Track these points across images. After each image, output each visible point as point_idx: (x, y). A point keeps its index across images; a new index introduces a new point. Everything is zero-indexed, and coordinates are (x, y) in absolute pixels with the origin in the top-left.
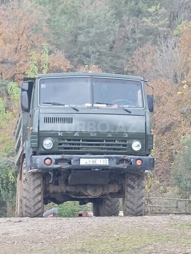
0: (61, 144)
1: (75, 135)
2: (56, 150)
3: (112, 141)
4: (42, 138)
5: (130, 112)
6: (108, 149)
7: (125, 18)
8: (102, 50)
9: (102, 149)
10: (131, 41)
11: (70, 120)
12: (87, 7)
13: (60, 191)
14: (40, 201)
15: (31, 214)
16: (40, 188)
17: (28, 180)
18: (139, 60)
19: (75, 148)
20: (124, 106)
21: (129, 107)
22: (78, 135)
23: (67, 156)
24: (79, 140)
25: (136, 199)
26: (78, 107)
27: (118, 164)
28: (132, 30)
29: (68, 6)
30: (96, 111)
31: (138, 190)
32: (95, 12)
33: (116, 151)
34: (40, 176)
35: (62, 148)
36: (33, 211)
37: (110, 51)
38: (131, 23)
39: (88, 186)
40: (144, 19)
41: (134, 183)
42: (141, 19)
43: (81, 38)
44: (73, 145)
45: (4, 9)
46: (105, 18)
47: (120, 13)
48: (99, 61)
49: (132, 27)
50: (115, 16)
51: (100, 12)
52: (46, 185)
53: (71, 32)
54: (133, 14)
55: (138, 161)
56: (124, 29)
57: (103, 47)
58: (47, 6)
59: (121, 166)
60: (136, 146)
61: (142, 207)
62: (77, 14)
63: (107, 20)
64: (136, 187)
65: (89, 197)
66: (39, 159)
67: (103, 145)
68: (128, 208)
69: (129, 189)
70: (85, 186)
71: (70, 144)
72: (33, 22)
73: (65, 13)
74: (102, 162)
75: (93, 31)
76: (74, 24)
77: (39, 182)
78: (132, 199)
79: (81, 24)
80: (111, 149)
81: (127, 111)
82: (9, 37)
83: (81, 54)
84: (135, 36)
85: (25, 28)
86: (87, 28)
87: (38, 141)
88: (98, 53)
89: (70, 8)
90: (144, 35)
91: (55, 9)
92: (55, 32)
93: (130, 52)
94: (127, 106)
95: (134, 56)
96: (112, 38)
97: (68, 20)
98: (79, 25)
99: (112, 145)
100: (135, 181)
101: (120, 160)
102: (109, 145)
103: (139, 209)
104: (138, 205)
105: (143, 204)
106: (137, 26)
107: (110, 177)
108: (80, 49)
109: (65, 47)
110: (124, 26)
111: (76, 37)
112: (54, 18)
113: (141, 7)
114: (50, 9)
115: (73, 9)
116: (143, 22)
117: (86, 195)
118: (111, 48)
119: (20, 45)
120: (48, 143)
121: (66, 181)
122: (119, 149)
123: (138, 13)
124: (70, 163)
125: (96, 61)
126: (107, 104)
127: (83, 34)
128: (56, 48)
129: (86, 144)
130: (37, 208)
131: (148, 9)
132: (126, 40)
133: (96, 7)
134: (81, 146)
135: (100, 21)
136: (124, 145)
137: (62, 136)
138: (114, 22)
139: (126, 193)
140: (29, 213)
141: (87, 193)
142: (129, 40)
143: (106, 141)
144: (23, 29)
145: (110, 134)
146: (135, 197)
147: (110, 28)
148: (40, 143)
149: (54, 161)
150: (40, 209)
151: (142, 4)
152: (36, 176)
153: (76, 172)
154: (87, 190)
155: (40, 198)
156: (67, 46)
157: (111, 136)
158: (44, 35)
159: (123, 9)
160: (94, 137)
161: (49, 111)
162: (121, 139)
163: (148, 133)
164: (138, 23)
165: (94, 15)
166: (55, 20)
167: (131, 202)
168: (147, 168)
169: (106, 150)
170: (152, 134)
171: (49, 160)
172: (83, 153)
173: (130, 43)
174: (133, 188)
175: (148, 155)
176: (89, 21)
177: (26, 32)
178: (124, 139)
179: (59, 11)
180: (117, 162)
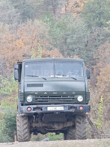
0: (37, 99)
1: (45, 94)
2: (34, 102)
3: (66, 96)
4: (26, 96)
5: (76, 80)
6: (64, 101)
7: (93, 28)
8: (81, 47)
9: (61, 101)
10: (97, 41)
11: (41, 85)
12: (71, 23)
13: (39, 126)
14: (27, 132)
15: (22, 140)
16: (26, 125)
17: (20, 120)
18: (102, 51)
19: (45, 101)
20: (73, 76)
21: (75, 77)
22: (46, 94)
23: (39, 106)
24: (47, 97)
25: (82, 130)
26: (46, 77)
27: (69, 109)
28: (97, 34)
29: (61, 22)
30: (56, 79)
31: (83, 124)
32: (76, 25)
33: (68, 102)
34: (26, 118)
35: (37, 101)
36: (23, 138)
37: (86, 47)
38: (97, 30)
39: (55, 123)
40: (104, 28)
41: (81, 121)
42: (102, 28)
43: (69, 40)
44: (44, 99)
45: (24, 26)
46: (81, 29)
47: (90, 25)
48: (79, 53)
49: (97, 33)
50: (87, 27)
51: (79, 25)
52: (31, 123)
53: (63, 37)
54: (98, 25)
55: (81, 107)
56: (93, 34)
57: (81, 45)
58: (49, 23)
59: (71, 110)
60: (80, 99)
61: (86, 134)
62: (66, 27)
63: (83, 30)
64: (82, 123)
65: (56, 129)
66: (24, 108)
67: (61, 99)
68: (78, 135)
69: (78, 124)
70: (53, 123)
71: (42, 99)
72: (40, 32)
73: (59, 27)
74: (60, 108)
75: (75, 36)
76: (64, 33)
77: (26, 121)
78: (80, 130)
79: (68, 32)
80: (65, 101)
81: (74, 79)
82: (27, 41)
83: (69, 49)
84: (99, 38)
85: (36, 36)
86: (72, 35)
87: (24, 98)
88: (78, 49)
89: (62, 24)
90: (105, 37)
91: (53, 24)
92: (54, 37)
93: (96, 47)
94: (74, 76)
95: (99, 50)
96: (86, 40)
97: (61, 31)
98: (67, 33)
99: (66, 99)
100: (81, 119)
101: (71, 107)
102: (64, 99)
103: (84, 135)
104: (83, 133)
105: (86, 132)
106: (101, 32)
107: (66, 117)
108: (68, 47)
109: (59, 46)
110: (93, 33)
111: (66, 40)
112: (53, 30)
113: (102, 21)
114: (50, 25)
115: (64, 24)
116: (104, 30)
117: (54, 128)
118: (86, 45)
119: (33, 45)
120: (29, 99)
121: (42, 120)
122: (70, 101)
123: (101, 25)
124: (42, 110)
125: (77, 53)
126: (63, 75)
127: (69, 38)
128: (54, 46)
129: (51, 99)
130: (25, 136)
131: (106, 22)
132: (94, 40)
133: (76, 23)
134: (48, 100)
135: (79, 30)
136: (73, 99)
137: (37, 95)
138: (87, 30)
139: (76, 126)
140: (21, 140)
141: (54, 127)
142: (96, 40)
143: (63, 96)
144: (35, 37)
145: (65, 92)
146: (81, 129)
147: (84, 34)
148: (25, 99)
149: (32, 109)
150: (27, 137)
151: (103, 20)
152: (24, 118)
153: (46, 115)
154: (54, 125)
155: (26, 130)
156: (61, 45)
157: (65, 93)
158: (48, 40)
159: (92, 23)
160: (56, 94)
161: (30, 80)
162: (71, 95)
163: (87, 91)
164: (101, 31)
165: (75, 27)
166: (54, 30)
167: (79, 132)
168: (87, 111)
169: (63, 102)
170: (89, 91)
171: (30, 108)
172: (50, 104)
173: (97, 42)
174: (80, 123)
175: (87, 104)
176: (73, 31)
177: (36, 38)
178: (73, 95)
179: (55, 25)
180: (69, 108)
